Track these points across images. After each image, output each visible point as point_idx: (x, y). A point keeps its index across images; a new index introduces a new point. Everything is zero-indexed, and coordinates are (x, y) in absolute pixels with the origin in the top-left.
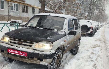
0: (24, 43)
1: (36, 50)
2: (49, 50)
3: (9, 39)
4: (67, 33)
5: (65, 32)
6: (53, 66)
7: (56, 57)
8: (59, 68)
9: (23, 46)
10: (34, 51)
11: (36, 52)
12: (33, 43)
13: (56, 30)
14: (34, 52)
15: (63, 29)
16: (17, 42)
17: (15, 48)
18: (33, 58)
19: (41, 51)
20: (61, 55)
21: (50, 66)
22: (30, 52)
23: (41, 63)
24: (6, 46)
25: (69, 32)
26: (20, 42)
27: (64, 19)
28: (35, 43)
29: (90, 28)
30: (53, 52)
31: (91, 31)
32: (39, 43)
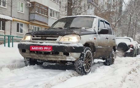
0: (47, 38)
1: (62, 43)
2: (76, 43)
3: (31, 37)
4: (97, 31)
5: (94, 30)
6: (81, 64)
7: (84, 53)
8: (89, 70)
9: (47, 41)
10: (59, 44)
11: (61, 45)
12: (58, 37)
13: (84, 28)
14: (59, 46)
15: (92, 27)
16: (40, 38)
17: (38, 43)
18: (58, 53)
19: (67, 44)
20: (91, 54)
21: (78, 64)
22: (55, 46)
23: (68, 59)
24: (28, 44)
25: (99, 31)
26: (44, 38)
27: (93, 18)
28: (60, 36)
29: (130, 46)
30: (81, 45)
31: (131, 50)
32: (65, 36)
